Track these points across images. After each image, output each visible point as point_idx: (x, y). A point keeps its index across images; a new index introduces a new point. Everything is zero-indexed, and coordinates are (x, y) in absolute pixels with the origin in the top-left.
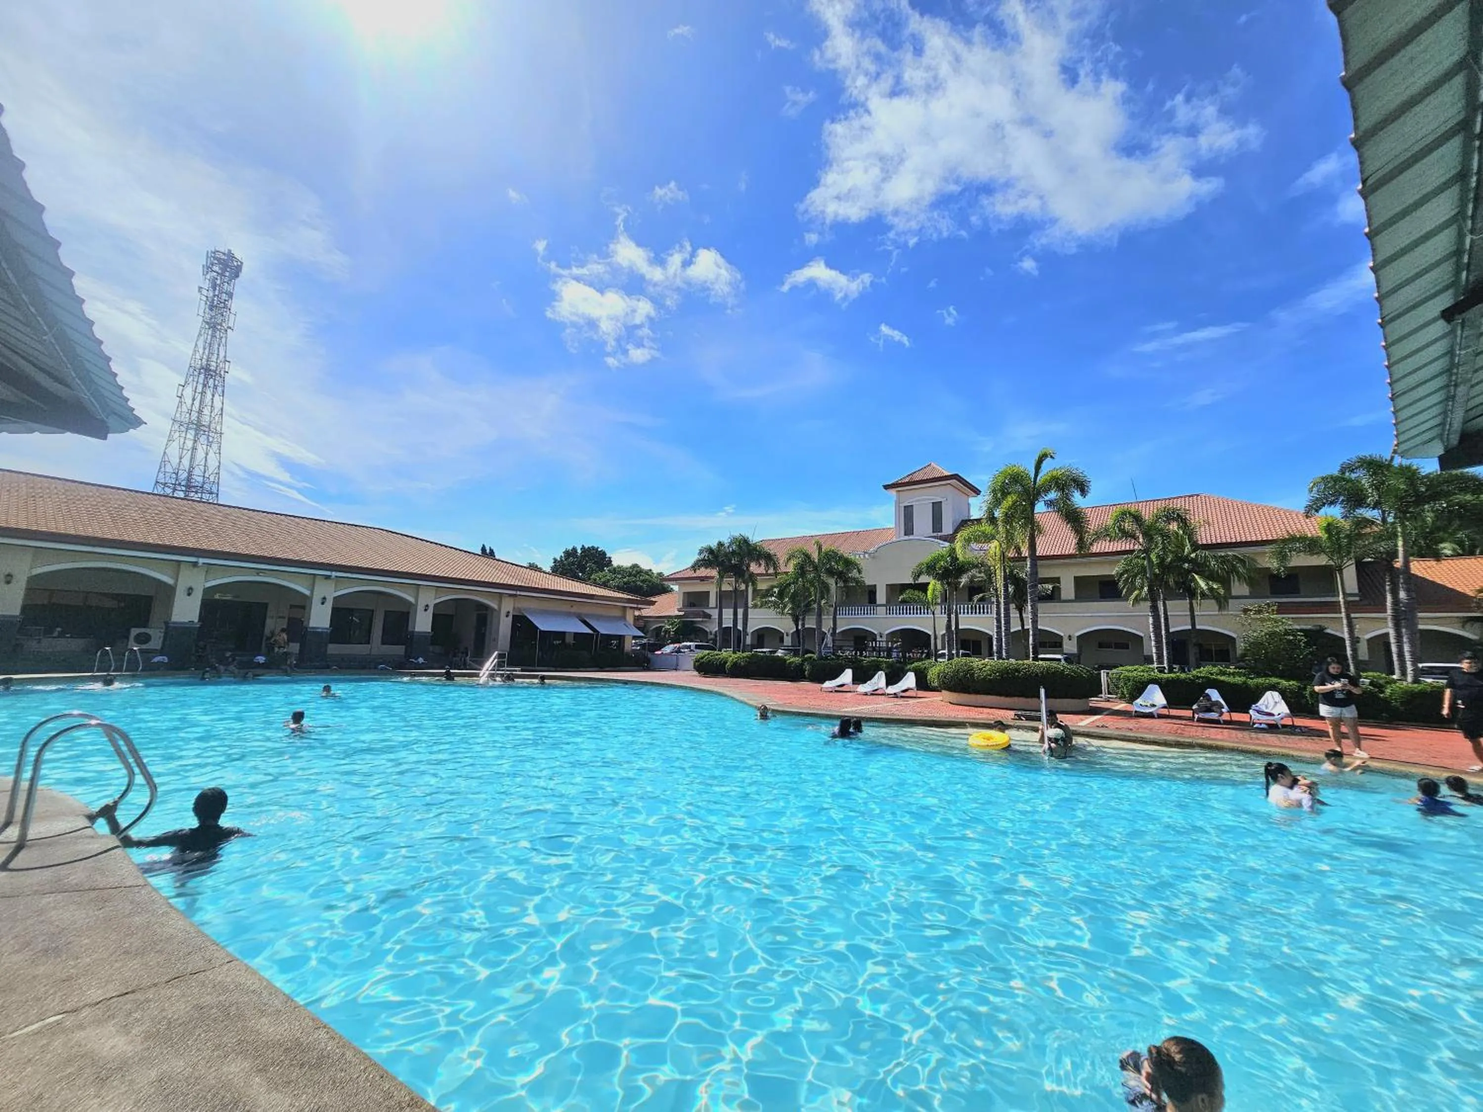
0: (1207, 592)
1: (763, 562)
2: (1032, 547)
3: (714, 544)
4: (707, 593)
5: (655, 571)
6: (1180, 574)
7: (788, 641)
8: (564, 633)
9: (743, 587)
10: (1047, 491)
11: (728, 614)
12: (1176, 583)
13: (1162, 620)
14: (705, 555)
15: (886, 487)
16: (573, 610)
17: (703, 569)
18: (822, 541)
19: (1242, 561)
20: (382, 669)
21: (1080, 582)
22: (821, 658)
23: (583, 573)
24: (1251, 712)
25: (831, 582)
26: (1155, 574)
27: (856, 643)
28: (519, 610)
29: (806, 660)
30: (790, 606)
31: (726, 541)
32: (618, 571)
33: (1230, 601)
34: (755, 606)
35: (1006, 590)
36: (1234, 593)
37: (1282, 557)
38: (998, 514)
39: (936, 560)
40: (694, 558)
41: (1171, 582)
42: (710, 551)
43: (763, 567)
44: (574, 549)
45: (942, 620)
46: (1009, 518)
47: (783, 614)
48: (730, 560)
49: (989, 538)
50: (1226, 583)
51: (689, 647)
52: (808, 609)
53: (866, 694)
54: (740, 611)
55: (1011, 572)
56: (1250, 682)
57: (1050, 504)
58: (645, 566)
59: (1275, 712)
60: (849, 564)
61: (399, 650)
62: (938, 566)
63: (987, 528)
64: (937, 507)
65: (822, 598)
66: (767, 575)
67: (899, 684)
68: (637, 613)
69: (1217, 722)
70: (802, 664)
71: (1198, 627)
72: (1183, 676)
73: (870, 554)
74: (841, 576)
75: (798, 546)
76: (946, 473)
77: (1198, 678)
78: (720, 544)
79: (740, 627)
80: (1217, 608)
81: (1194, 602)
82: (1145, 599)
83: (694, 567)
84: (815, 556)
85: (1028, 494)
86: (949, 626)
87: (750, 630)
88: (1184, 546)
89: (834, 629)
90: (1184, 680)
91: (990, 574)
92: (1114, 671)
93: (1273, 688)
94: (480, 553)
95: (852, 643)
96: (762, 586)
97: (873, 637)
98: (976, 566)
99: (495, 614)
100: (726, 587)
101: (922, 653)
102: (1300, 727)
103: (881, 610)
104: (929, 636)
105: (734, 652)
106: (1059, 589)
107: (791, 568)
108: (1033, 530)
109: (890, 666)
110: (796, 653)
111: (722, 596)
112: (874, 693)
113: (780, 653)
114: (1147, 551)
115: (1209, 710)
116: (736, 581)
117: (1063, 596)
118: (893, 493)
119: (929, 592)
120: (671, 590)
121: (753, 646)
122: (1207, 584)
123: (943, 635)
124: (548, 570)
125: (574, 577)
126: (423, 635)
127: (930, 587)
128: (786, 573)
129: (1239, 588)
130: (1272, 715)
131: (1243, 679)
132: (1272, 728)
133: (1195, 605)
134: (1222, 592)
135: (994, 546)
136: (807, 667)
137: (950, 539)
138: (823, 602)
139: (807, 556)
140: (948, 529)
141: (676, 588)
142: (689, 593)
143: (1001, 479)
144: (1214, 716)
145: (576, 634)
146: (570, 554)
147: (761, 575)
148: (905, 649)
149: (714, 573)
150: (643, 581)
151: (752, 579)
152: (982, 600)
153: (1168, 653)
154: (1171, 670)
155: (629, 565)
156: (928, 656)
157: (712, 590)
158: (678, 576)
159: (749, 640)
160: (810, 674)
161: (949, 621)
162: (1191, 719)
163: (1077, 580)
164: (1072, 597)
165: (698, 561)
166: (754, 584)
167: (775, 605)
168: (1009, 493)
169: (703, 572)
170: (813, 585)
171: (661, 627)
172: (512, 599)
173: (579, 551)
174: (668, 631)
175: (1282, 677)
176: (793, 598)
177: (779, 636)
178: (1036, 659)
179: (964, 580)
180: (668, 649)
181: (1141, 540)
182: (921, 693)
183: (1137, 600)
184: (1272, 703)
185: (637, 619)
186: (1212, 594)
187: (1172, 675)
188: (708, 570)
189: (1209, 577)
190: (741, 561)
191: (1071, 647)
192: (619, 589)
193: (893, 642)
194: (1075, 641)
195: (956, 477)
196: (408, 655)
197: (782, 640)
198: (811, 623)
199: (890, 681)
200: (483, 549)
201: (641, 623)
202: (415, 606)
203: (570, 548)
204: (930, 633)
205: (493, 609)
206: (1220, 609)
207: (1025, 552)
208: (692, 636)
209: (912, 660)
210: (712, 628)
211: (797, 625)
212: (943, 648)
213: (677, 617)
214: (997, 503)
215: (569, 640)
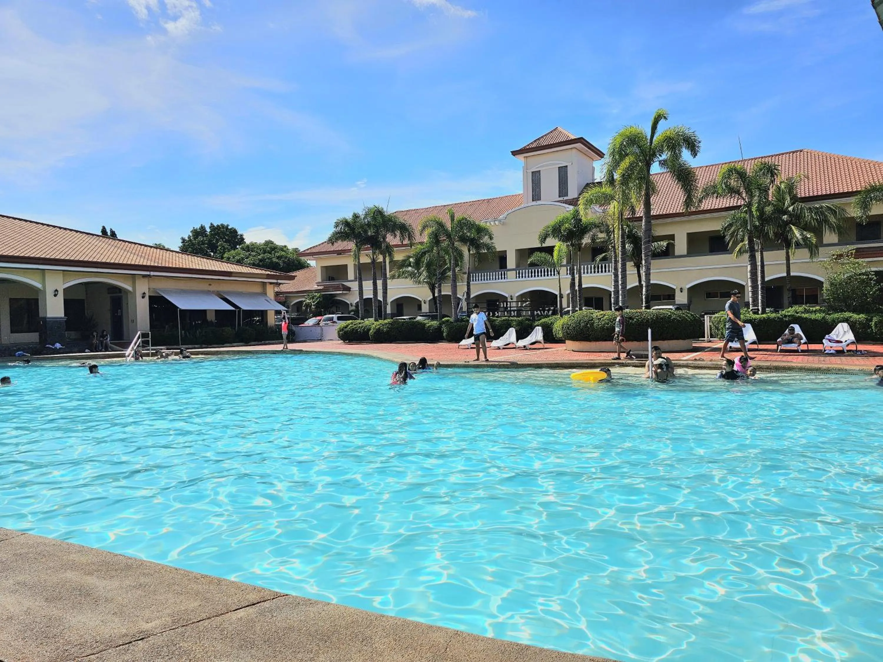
0: (801, 242)
1: (398, 233)
2: (648, 205)
3: (349, 217)
4: (346, 266)
5: (291, 246)
6: (779, 226)
7: (425, 308)
8: (205, 311)
9: (380, 259)
10: (661, 152)
11: (368, 285)
12: (776, 234)
13: (759, 268)
14: (341, 228)
15: (514, 153)
16: (211, 288)
17: (340, 242)
18: (454, 210)
19: (834, 212)
20: (19, 356)
21: (692, 238)
22: (457, 320)
23: (214, 253)
24: (824, 341)
25: (465, 250)
26: (755, 227)
27: (488, 305)
28: (155, 290)
29: (444, 322)
30: (425, 273)
31: (361, 213)
32: (251, 248)
33: (820, 249)
34: (393, 277)
35: (623, 247)
36: (825, 242)
37: (865, 206)
38: (617, 176)
39: (561, 223)
40: (330, 231)
41: (771, 235)
42: (346, 223)
43: (398, 238)
44: (203, 228)
45: (566, 279)
46: (626, 179)
47: (419, 282)
48: (366, 232)
49: (607, 199)
50: (818, 233)
51: (331, 319)
52: (443, 277)
53: (499, 348)
54: (380, 283)
55: (630, 231)
56: (828, 317)
57: (663, 163)
58: (279, 242)
59: (843, 340)
60: (480, 230)
61: (33, 337)
62: (563, 228)
63: (607, 190)
64: (563, 171)
65: (457, 265)
66: (402, 245)
67: (529, 338)
68: (276, 290)
69: (797, 351)
70: (439, 328)
71: (792, 274)
72: (773, 315)
73: (500, 221)
74: (474, 243)
75: (431, 216)
76: (573, 137)
77: (785, 316)
78: (356, 216)
79: (380, 298)
80: (809, 255)
81: (790, 251)
82: (746, 252)
83: (332, 240)
84: (449, 226)
85: (645, 156)
86: (573, 285)
87: (390, 299)
88: (784, 199)
89: (468, 293)
90: (774, 319)
91: (608, 232)
92: (716, 315)
93: (846, 320)
94: (100, 234)
95: (485, 305)
96: (399, 257)
97: (504, 299)
98: (596, 226)
99: (129, 296)
100: (365, 259)
101: (549, 311)
102: (861, 351)
103: (511, 275)
104: (556, 295)
105: (376, 320)
106: (673, 245)
107: (425, 239)
108: (647, 189)
109: (520, 323)
110: (434, 318)
111: (361, 269)
112: (507, 347)
113: (419, 318)
114: (749, 205)
115: (790, 342)
116: (374, 253)
117: (677, 252)
118: (520, 159)
119: (555, 253)
120: (308, 266)
121: (393, 315)
122: (802, 234)
123: (568, 295)
124: (178, 250)
125: (206, 255)
126: (56, 321)
127: (556, 249)
128: (422, 243)
129: (830, 237)
130: (841, 342)
131: (823, 315)
132: (840, 353)
133: (790, 254)
134: (814, 241)
135: (613, 207)
136: (445, 329)
137: (574, 202)
138: (457, 269)
139: (441, 225)
140: (572, 194)
141: (312, 263)
142: (326, 267)
143: (619, 140)
144: (793, 346)
145: (216, 311)
146: (198, 233)
147: (397, 246)
148: (534, 307)
149: (351, 245)
150: (278, 258)
151: (388, 250)
152: (604, 259)
153: (762, 297)
154: (764, 312)
155: (263, 242)
156: (555, 313)
157: (350, 262)
158: (314, 251)
159: (389, 311)
160: (448, 335)
161: (573, 279)
162: (776, 351)
163: (691, 236)
164: (685, 252)
165: (336, 233)
166: (390, 255)
167: (412, 275)
168: (627, 155)
169: (341, 245)
170: (447, 253)
171: (301, 302)
172: (146, 280)
173: (208, 230)
174: (308, 306)
175: (854, 311)
176: (429, 266)
177: (417, 304)
178: (648, 307)
179: (586, 240)
180: (311, 322)
181: (744, 195)
182: (547, 345)
183: (740, 252)
184: (842, 333)
185: (277, 294)
186: (806, 244)
187: (764, 316)
188: (345, 243)
189: (805, 227)
190: (377, 232)
191: (682, 298)
192: (254, 265)
193: (523, 302)
194: (685, 293)
195: (581, 140)
196: (43, 341)
197: (420, 307)
198: (446, 290)
199: (521, 336)
200: (104, 231)
201: (282, 298)
202: (44, 292)
203: (198, 227)
204: (557, 293)
205: (126, 292)
206: (811, 257)
207: (640, 211)
208: (334, 309)
209: (540, 317)
210: (353, 299)
211: (434, 294)
212: (569, 307)
213: (317, 291)
214: (616, 164)
215: (211, 317)
